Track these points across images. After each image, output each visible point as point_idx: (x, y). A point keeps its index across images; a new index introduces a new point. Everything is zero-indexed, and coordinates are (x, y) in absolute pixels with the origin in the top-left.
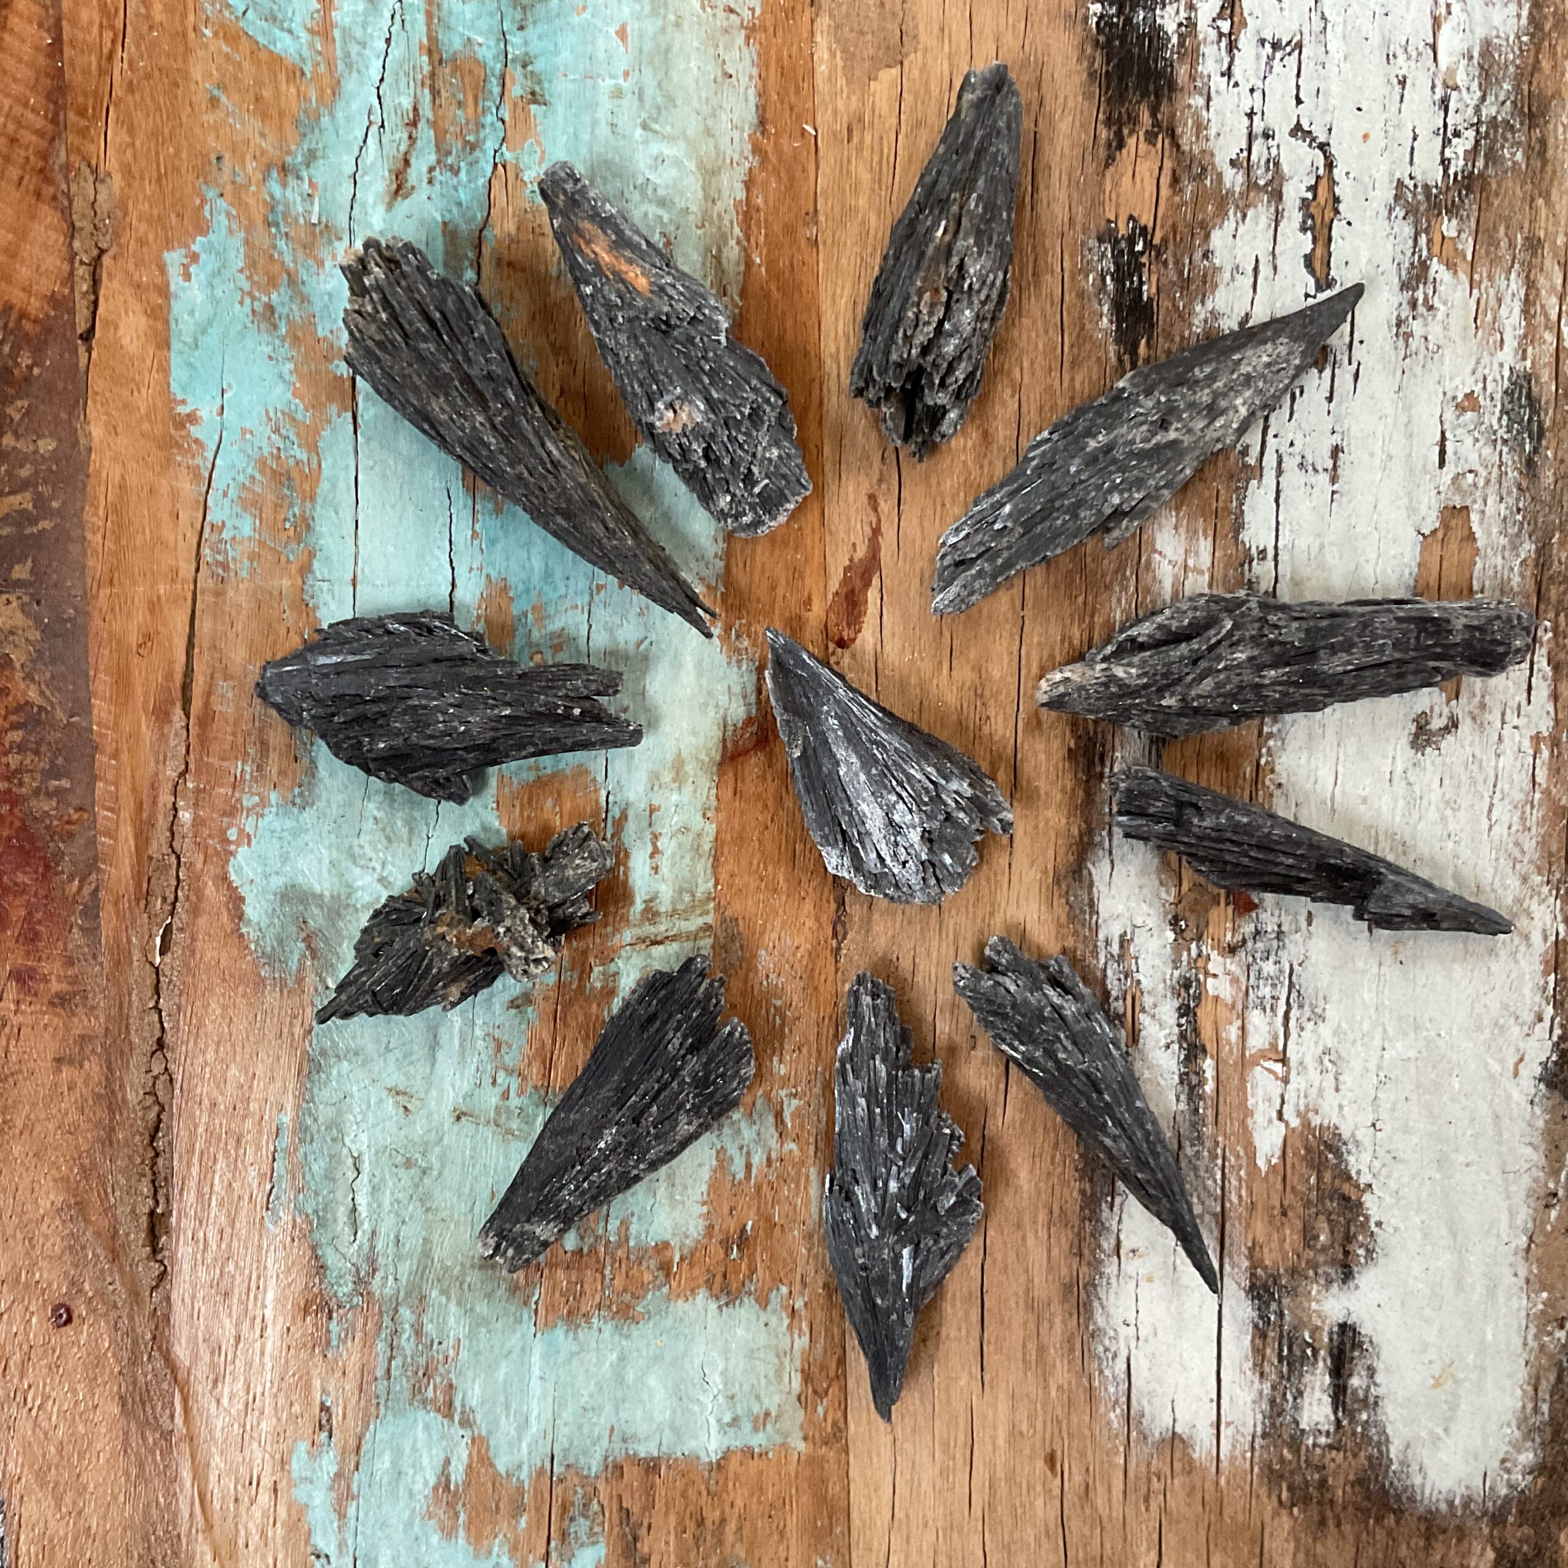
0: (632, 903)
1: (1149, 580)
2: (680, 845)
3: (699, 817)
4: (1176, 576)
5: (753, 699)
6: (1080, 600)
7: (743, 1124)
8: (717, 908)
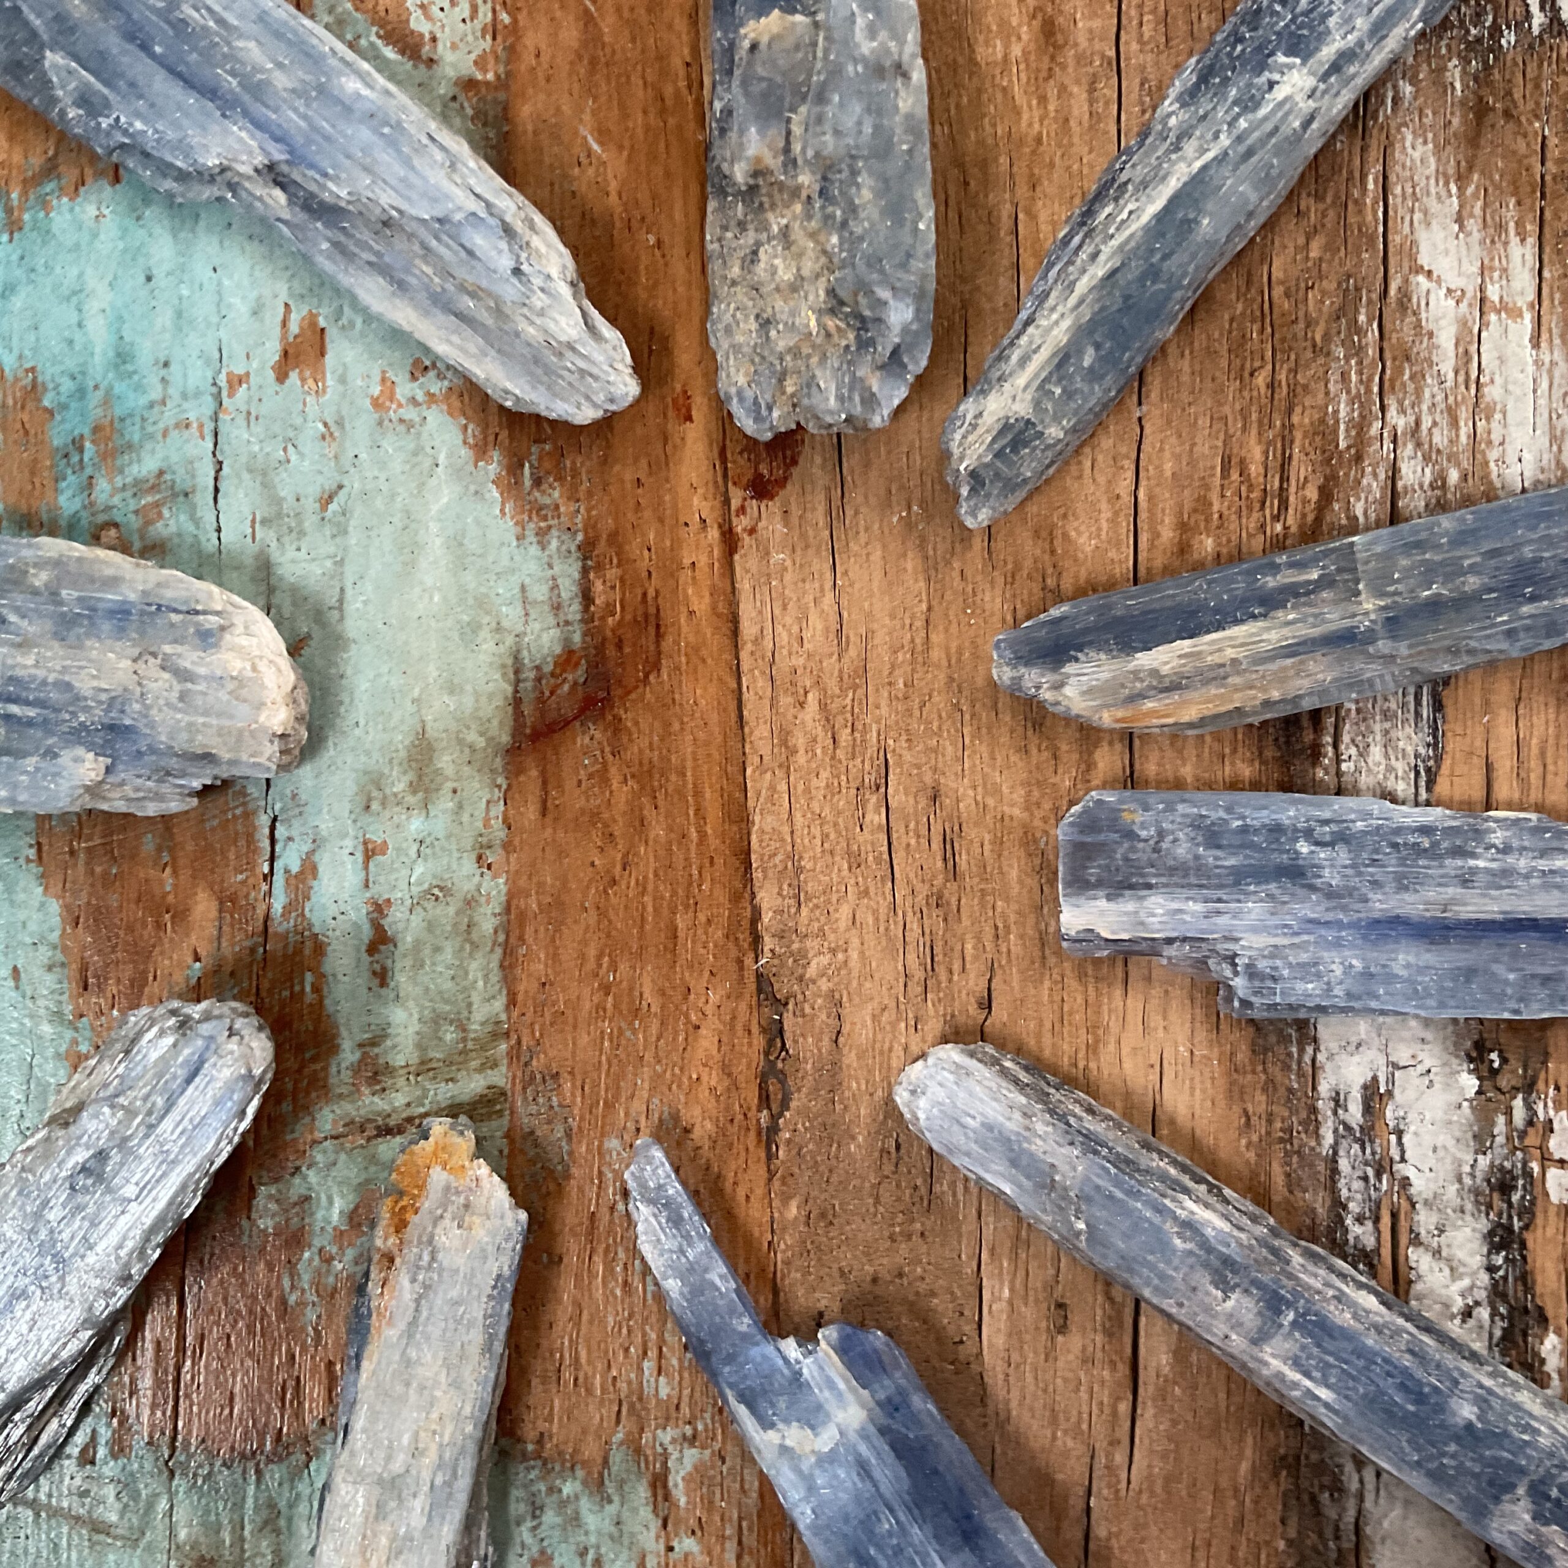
0: (334, 1049)
1: (1408, 333)
2: (430, 926)
3: (469, 865)
4: (1463, 324)
5: (574, 611)
6: (1261, 380)
7: (585, 1504)
8: (514, 1055)
